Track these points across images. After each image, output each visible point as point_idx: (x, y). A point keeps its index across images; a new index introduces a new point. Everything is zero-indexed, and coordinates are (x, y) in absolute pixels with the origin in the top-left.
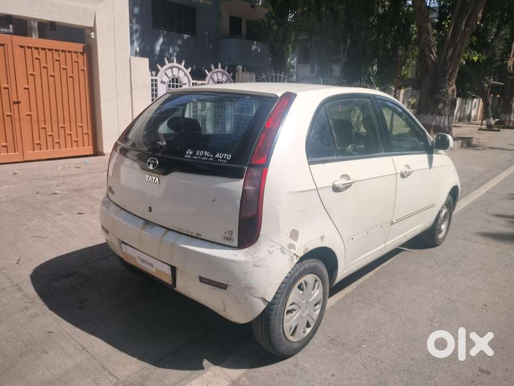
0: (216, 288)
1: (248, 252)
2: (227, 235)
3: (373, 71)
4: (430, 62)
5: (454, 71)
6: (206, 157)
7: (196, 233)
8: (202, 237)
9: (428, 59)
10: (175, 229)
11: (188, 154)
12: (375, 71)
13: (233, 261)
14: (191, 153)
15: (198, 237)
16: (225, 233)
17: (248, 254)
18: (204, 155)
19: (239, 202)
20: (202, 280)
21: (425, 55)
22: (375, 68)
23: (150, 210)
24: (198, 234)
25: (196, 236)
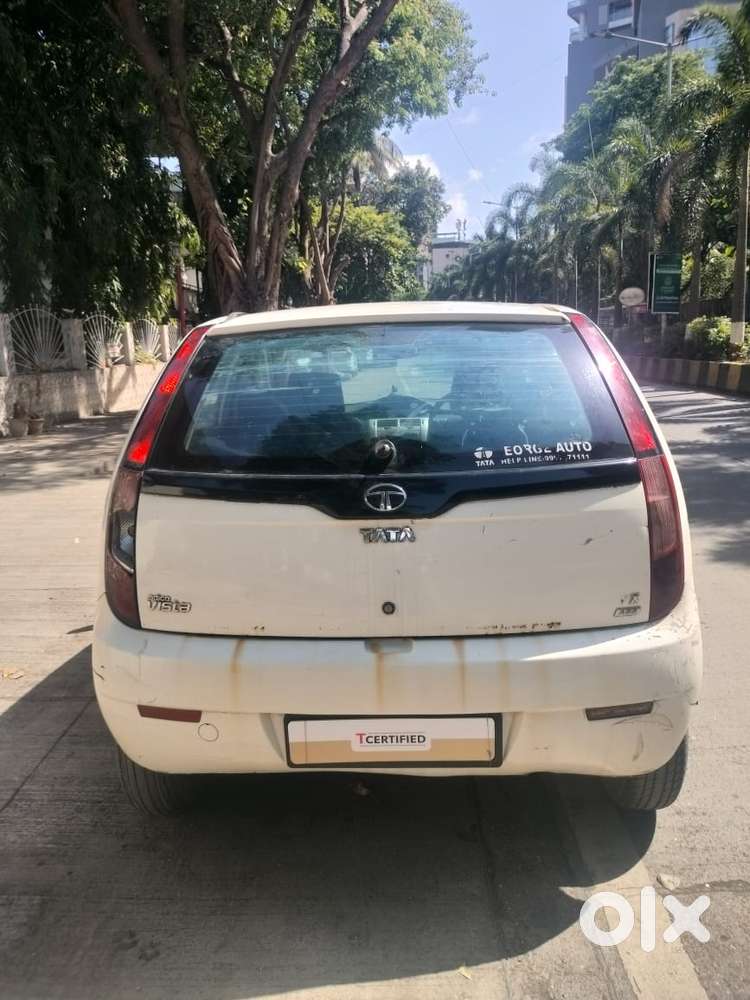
0: (628, 718)
1: (673, 624)
2: (626, 604)
3: (113, 291)
4: (231, 272)
5: (274, 286)
6: (534, 455)
7: (546, 623)
8: (562, 628)
9: (227, 267)
10: (483, 632)
11: (484, 458)
12: (119, 291)
13: (659, 650)
14: (489, 454)
15: (552, 629)
16: (622, 601)
17: (675, 628)
18: (526, 454)
19: (645, 530)
20: (593, 714)
21: (220, 260)
22: (117, 285)
23: (389, 608)
24: (551, 625)
25: (546, 629)
